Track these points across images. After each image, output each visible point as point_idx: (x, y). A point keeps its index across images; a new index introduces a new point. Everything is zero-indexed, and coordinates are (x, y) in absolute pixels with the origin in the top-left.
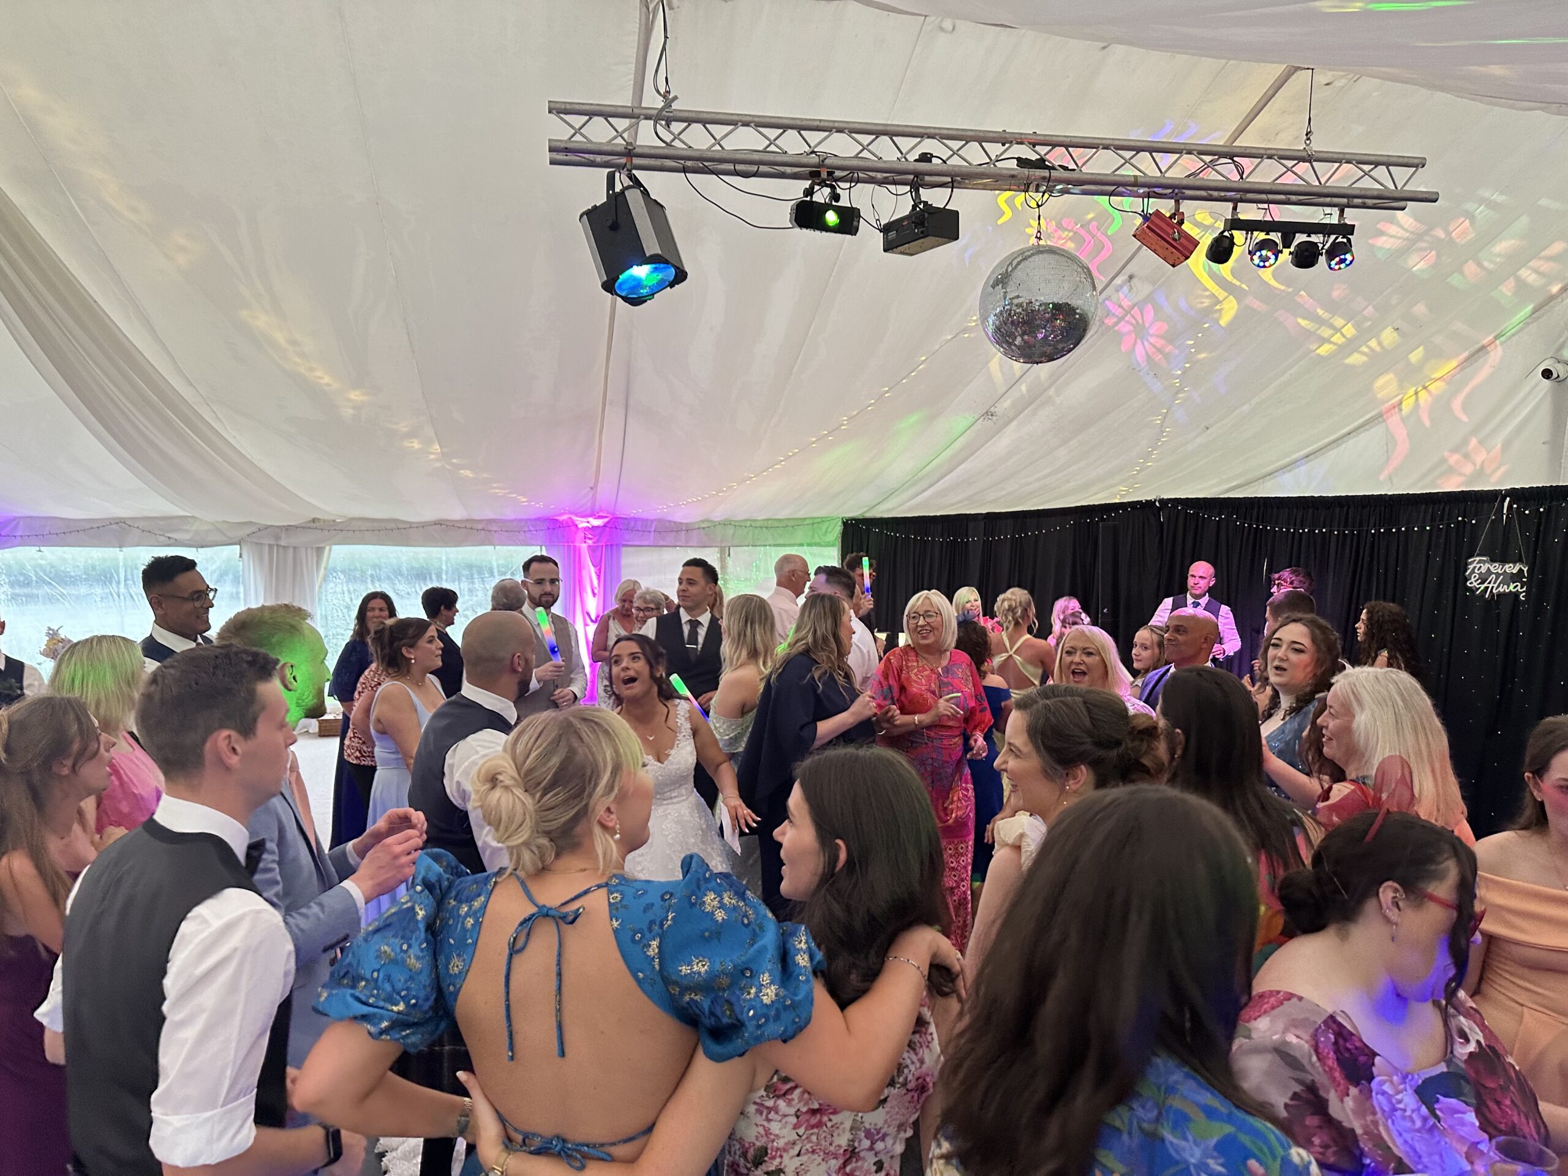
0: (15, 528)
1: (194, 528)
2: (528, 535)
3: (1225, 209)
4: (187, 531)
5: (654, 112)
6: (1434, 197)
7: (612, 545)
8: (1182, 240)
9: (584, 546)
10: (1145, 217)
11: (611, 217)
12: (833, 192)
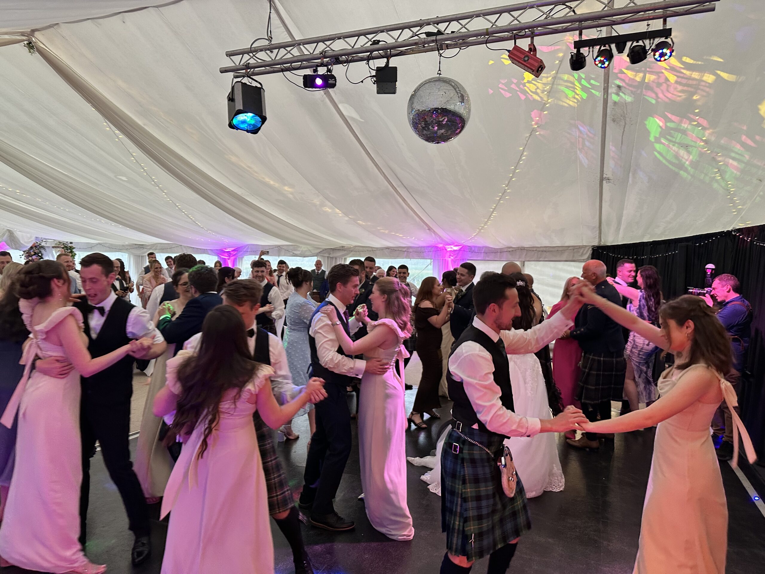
2: (425, 254)
9: (449, 259)
10: (509, 51)
11: (231, 96)
12: (328, 68)
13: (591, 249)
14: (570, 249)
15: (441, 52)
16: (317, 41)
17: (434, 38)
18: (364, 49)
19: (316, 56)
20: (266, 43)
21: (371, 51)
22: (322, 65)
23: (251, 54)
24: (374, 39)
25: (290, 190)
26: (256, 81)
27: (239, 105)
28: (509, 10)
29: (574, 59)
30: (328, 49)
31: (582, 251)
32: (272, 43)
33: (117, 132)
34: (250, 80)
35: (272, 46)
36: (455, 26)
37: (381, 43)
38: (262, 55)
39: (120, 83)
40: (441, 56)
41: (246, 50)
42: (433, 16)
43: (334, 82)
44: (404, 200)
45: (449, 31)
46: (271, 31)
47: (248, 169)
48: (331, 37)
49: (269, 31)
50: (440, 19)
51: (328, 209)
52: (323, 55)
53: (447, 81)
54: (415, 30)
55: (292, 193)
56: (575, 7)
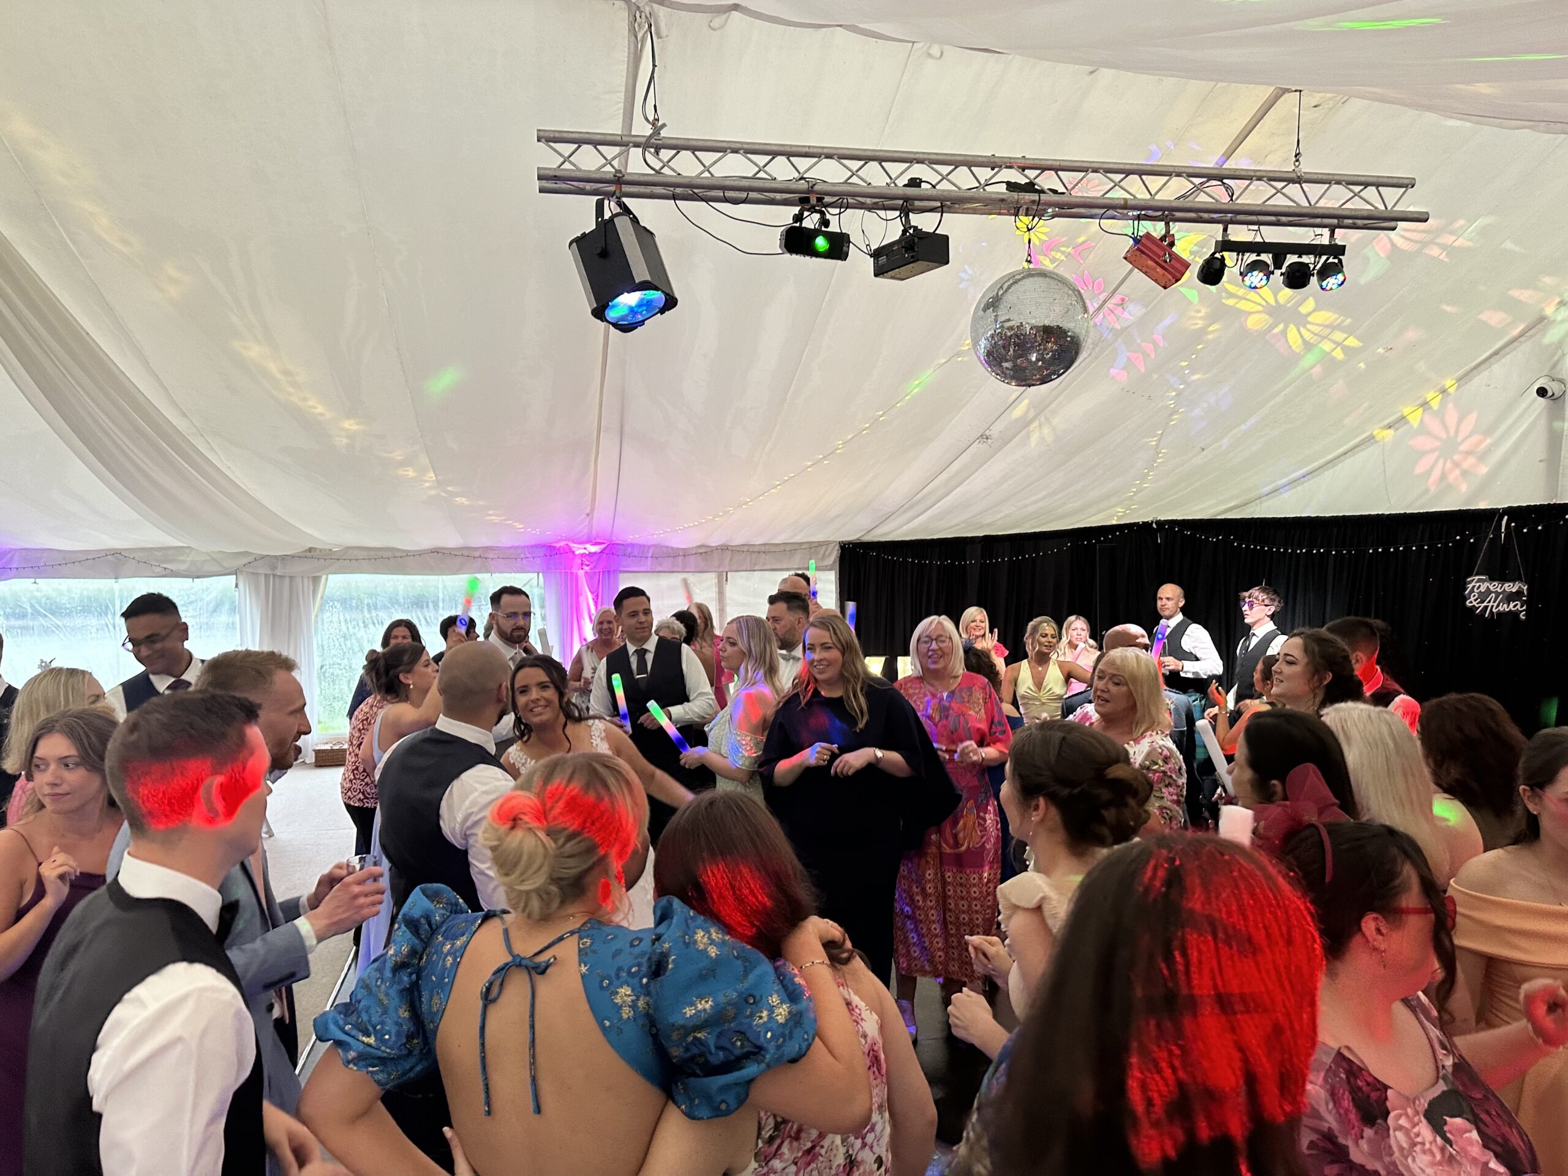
0: (11, 559)
1: (189, 559)
2: (524, 561)
3: (1216, 231)
4: (184, 562)
5: (643, 140)
6: (1425, 217)
7: (609, 572)
8: (1173, 262)
12: (823, 218)
13: (837, 547)
25: (354, 427)
27: (641, 271)
28: (1141, 172)
29: (1209, 265)
31: (822, 552)
35: (658, 140)
37: (923, 185)
41: (595, 137)
48: (811, 150)
50: (1031, 162)
54: (988, 172)
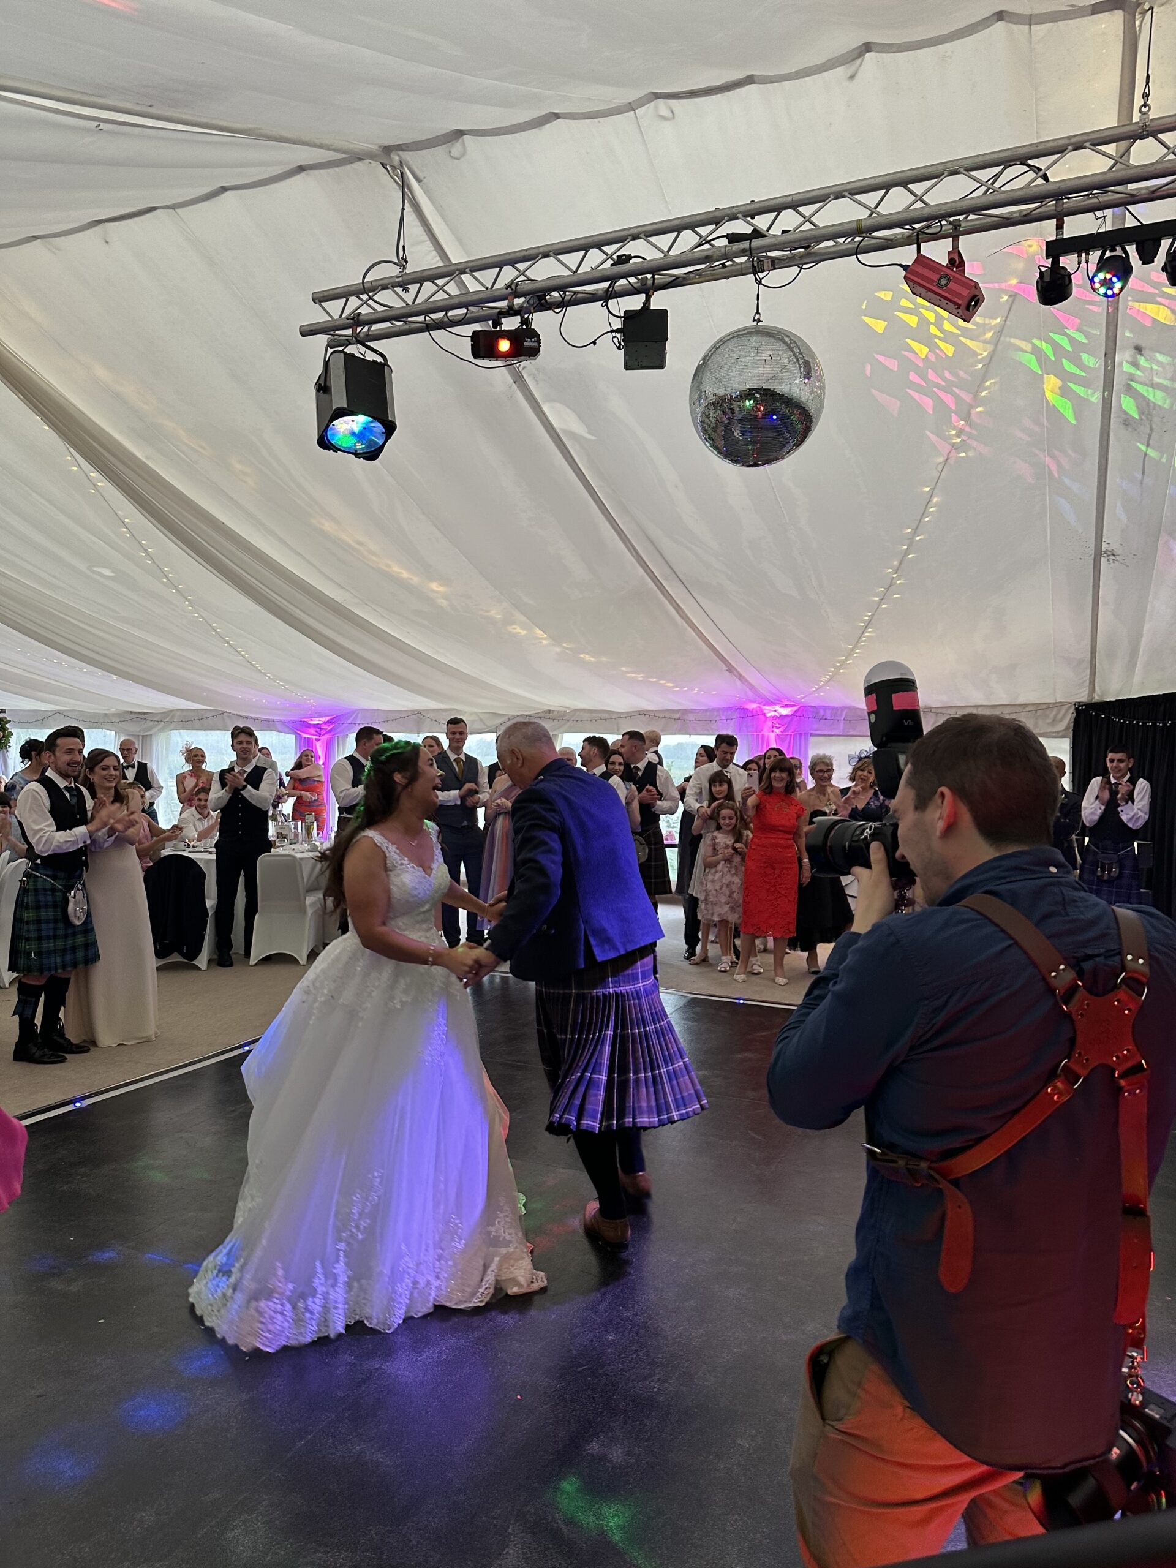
2: (718, 722)
7: (801, 734)
9: (772, 735)
10: (905, 268)
11: (322, 382)
12: (522, 318)
13: (1072, 710)
14: (1028, 709)
15: (761, 275)
16: (499, 263)
17: (745, 245)
18: (597, 274)
19: (498, 293)
20: (393, 271)
21: (613, 279)
22: (510, 312)
23: (365, 297)
24: (619, 253)
25: (441, 589)
26: (375, 351)
27: (339, 399)
28: (904, 181)
29: (1047, 279)
30: (522, 278)
31: (1052, 715)
32: (407, 271)
33: (94, 474)
34: (363, 349)
35: (405, 278)
36: (788, 220)
37: (632, 261)
38: (386, 297)
39: (101, 372)
40: (760, 283)
41: (353, 288)
42: (741, 199)
43: (536, 344)
44: (678, 608)
45: (776, 230)
46: (404, 247)
47: (357, 546)
48: (528, 253)
49: (400, 246)
50: (758, 206)
51: (518, 630)
52: (513, 290)
53: (774, 335)
54: (704, 231)
55: (445, 597)
56: (1048, 168)
